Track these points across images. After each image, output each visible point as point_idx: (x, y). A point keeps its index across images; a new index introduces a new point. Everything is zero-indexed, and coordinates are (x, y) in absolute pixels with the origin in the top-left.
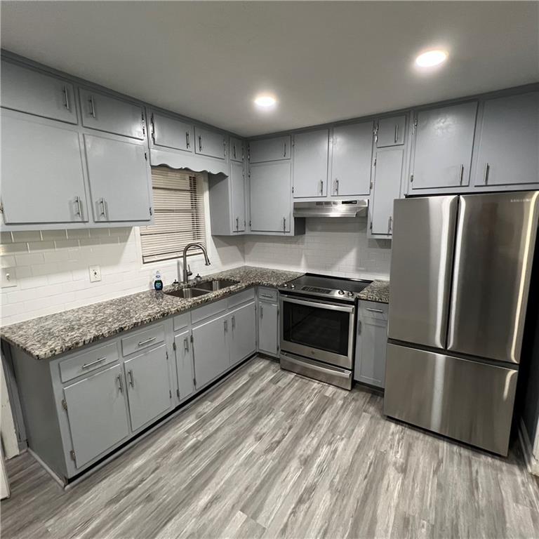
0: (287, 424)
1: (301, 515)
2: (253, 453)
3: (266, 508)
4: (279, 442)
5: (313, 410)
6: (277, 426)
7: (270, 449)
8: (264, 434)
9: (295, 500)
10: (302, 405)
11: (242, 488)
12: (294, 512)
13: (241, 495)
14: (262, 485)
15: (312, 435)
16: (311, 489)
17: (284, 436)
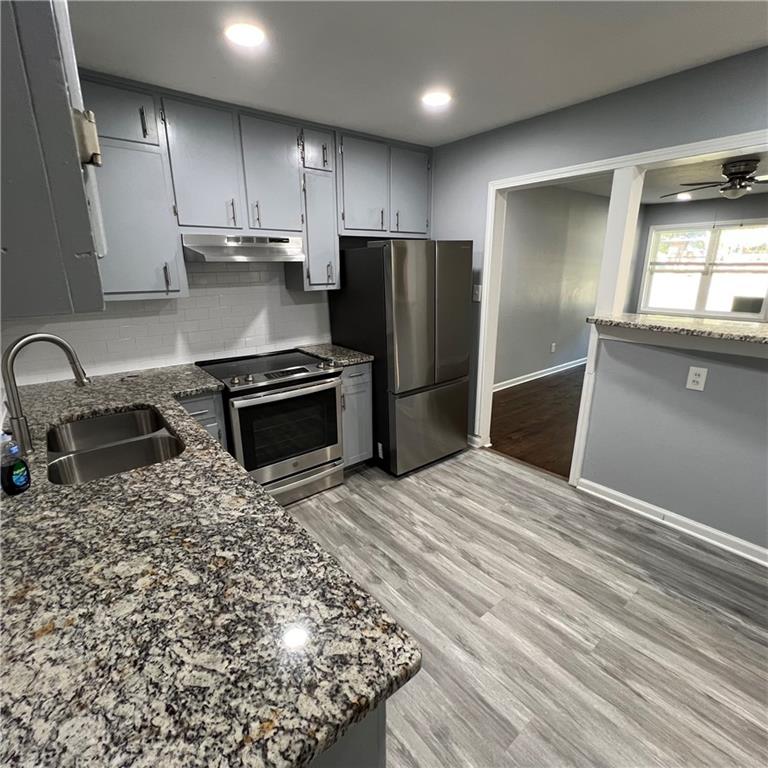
0: (367, 550)
1: (491, 569)
2: (400, 590)
3: (480, 594)
4: (392, 562)
5: (354, 519)
6: (366, 559)
7: (401, 574)
8: (371, 573)
9: (476, 569)
10: (338, 526)
11: (452, 611)
12: (488, 573)
13: (460, 613)
14: (450, 591)
15: (394, 532)
16: (465, 554)
17: (384, 555)
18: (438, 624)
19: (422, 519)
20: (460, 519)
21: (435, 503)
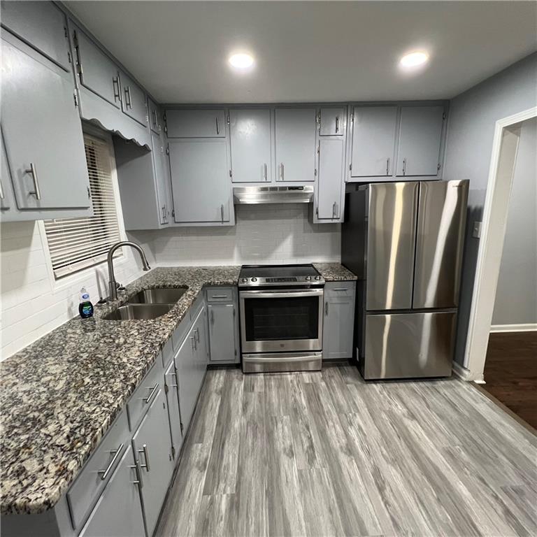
0: (301, 426)
1: (392, 500)
2: (300, 472)
3: (364, 517)
4: (311, 446)
5: (309, 400)
6: (295, 433)
7: (311, 460)
8: (291, 446)
9: (377, 492)
10: (295, 400)
11: (327, 514)
12: (386, 503)
13: (332, 522)
14: (339, 497)
15: (331, 423)
16: (377, 472)
17: (310, 438)
18: (308, 518)
19: (361, 424)
20: (396, 439)
21: (384, 416)
